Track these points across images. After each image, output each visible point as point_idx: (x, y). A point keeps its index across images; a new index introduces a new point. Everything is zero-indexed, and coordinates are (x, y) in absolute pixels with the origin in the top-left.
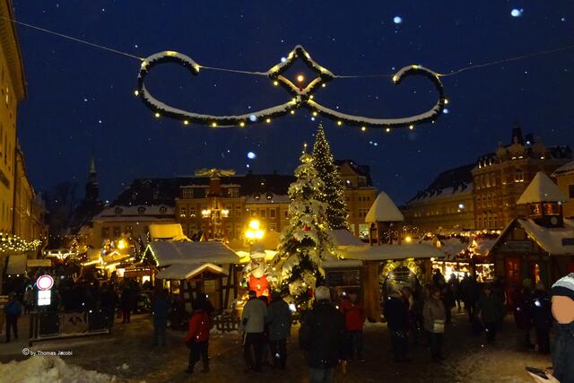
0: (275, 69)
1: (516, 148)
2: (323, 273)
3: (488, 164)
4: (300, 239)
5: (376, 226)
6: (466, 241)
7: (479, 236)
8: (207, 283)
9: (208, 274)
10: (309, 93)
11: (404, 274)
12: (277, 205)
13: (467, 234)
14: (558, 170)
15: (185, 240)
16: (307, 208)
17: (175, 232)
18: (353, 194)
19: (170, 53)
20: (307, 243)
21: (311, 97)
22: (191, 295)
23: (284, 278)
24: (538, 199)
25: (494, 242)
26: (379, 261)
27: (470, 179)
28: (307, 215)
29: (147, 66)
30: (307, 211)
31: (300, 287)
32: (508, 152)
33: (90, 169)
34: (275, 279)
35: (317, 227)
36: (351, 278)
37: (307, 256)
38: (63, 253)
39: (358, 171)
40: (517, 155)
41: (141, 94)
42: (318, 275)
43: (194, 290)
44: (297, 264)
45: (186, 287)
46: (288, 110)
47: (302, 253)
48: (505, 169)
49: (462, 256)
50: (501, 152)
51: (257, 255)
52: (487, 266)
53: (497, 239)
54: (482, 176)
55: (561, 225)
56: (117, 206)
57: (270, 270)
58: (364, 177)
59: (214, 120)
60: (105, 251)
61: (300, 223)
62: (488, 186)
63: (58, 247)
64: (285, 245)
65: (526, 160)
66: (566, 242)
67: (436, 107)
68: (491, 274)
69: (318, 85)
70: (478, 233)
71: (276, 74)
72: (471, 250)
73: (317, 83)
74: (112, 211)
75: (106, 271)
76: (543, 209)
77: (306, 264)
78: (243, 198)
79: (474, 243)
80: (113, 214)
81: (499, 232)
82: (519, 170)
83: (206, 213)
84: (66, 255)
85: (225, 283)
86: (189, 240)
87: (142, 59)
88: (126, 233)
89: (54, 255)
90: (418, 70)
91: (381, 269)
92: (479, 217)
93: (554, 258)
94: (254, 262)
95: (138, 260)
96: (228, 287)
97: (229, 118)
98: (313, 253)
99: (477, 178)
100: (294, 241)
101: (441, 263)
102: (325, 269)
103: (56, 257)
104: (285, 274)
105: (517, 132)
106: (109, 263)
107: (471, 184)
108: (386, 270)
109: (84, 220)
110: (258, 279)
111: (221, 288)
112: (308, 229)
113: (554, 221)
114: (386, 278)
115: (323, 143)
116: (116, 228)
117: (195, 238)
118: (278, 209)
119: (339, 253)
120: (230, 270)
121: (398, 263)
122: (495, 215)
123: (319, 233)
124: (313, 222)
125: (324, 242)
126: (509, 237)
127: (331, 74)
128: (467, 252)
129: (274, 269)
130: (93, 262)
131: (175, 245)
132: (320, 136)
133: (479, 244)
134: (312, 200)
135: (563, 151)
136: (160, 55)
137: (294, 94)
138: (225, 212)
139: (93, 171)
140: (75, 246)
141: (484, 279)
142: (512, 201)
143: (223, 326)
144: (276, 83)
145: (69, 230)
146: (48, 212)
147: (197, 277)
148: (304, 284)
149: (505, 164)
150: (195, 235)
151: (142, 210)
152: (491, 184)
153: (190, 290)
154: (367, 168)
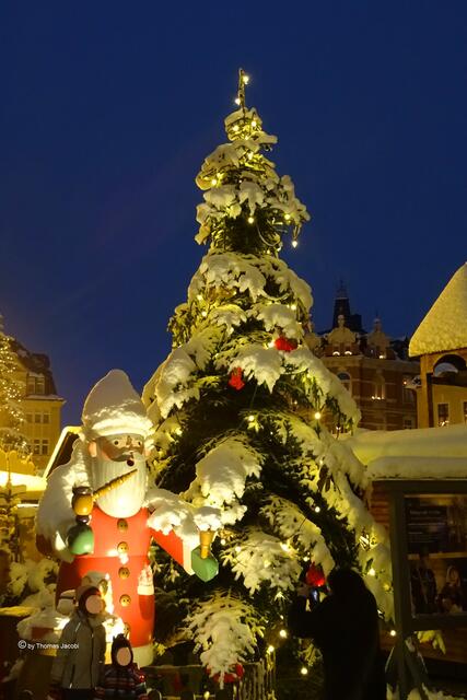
31: (279, 560)
39: (28, 364)
58: (41, 376)
65: (358, 358)
105: (343, 307)
154: (45, 359)
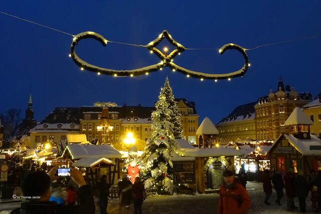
0: (152, 43)
1: (281, 93)
2: (171, 164)
3: (264, 102)
4: (158, 144)
5: (203, 137)
6: (253, 147)
7: (261, 144)
8: (102, 169)
9: (103, 164)
10: (171, 58)
11: (219, 165)
12: (140, 124)
13: (254, 143)
14: (304, 106)
15: (88, 144)
16: (162, 126)
17: (82, 139)
18: (185, 119)
19: (90, 33)
20: (163, 146)
21: (172, 60)
22: (92, 177)
23: (148, 167)
24: (296, 123)
25: (270, 147)
26: (204, 158)
27: (253, 111)
28: (163, 130)
29: (76, 40)
30: (163, 128)
31: (158, 173)
32: (275, 96)
33: (29, 101)
34: (143, 168)
35: (168, 137)
36: (188, 167)
37: (162, 154)
38: (11, 151)
39: (188, 105)
40: (281, 97)
41: (73, 56)
42: (168, 165)
43: (94, 174)
44: (156, 159)
45: (89, 172)
46: (159, 67)
47: (159, 152)
48: (274, 105)
49: (251, 155)
50: (271, 95)
51: (133, 153)
52: (265, 161)
53: (272, 146)
54: (260, 109)
55: (309, 138)
56: (44, 123)
57: (140, 162)
58: (192, 109)
59: (115, 73)
60: (37, 150)
61: (158, 134)
62: (264, 115)
63: (8, 148)
64: (149, 148)
65: (286, 100)
66: (312, 148)
67: (244, 68)
68: (268, 166)
69: (176, 54)
70: (260, 142)
71: (152, 46)
72: (256, 152)
73: (175, 53)
74: (42, 126)
75: (38, 162)
76: (299, 129)
77: (162, 159)
78: (120, 120)
79: (258, 148)
80: (43, 128)
81: (272, 142)
82: (281, 106)
83: (99, 128)
84: (13, 153)
85: (112, 170)
86: (91, 144)
87: (74, 36)
88: (50, 139)
89: (6, 152)
90: (234, 46)
91: (205, 162)
92: (258, 133)
93: (305, 157)
94: (131, 157)
95: (59, 155)
96: (115, 172)
97: (124, 71)
98: (165, 152)
99: (257, 110)
100: (155, 145)
101: (239, 159)
102: (173, 162)
103: (7, 153)
104: (149, 164)
105: (281, 84)
106: (41, 157)
107: (254, 113)
108: (209, 163)
109: (24, 131)
110: (133, 167)
111: (110, 172)
112: (163, 138)
113: (305, 136)
114: (209, 168)
115: (168, 88)
116: (44, 137)
117: (94, 143)
118: (141, 127)
119: (181, 153)
120: (116, 162)
121: (215, 159)
122: (268, 132)
123: (169, 141)
124: (166, 134)
125: (172, 146)
126: (279, 145)
127: (183, 47)
128: (254, 153)
129: (142, 162)
130: (30, 157)
131: (83, 147)
132: (167, 84)
133: (261, 148)
134: (165, 121)
135: (307, 96)
136: (84, 34)
137: (162, 58)
138: (111, 128)
139: (30, 102)
140: (18, 147)
141: (264, 169)
142: (278, 124)
143: (112, 195)
144: (152, 52)
145: (15, 137)
146: (2, 126)
147: (97, 166)
148: (160, 171)
149: (274, 103)
150: (93, 141)
151: (60, 126)
152: (265, 114)
153: (92, 174)
154: (193, 103)
